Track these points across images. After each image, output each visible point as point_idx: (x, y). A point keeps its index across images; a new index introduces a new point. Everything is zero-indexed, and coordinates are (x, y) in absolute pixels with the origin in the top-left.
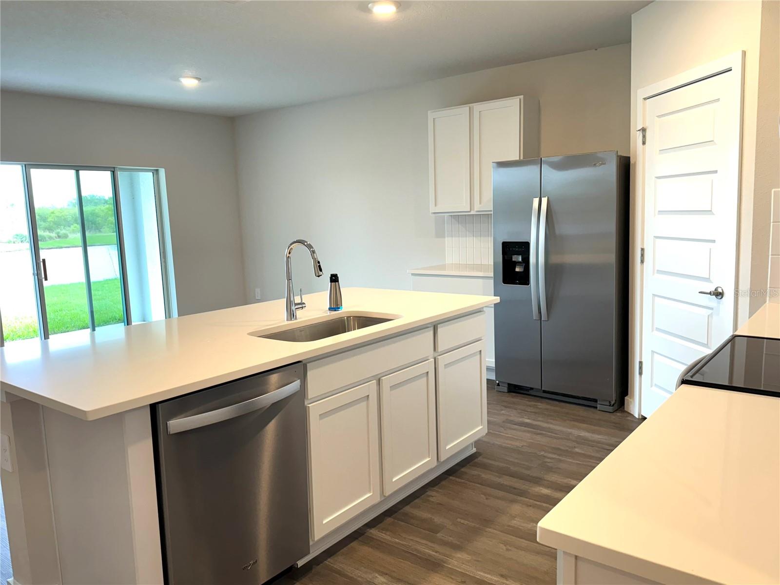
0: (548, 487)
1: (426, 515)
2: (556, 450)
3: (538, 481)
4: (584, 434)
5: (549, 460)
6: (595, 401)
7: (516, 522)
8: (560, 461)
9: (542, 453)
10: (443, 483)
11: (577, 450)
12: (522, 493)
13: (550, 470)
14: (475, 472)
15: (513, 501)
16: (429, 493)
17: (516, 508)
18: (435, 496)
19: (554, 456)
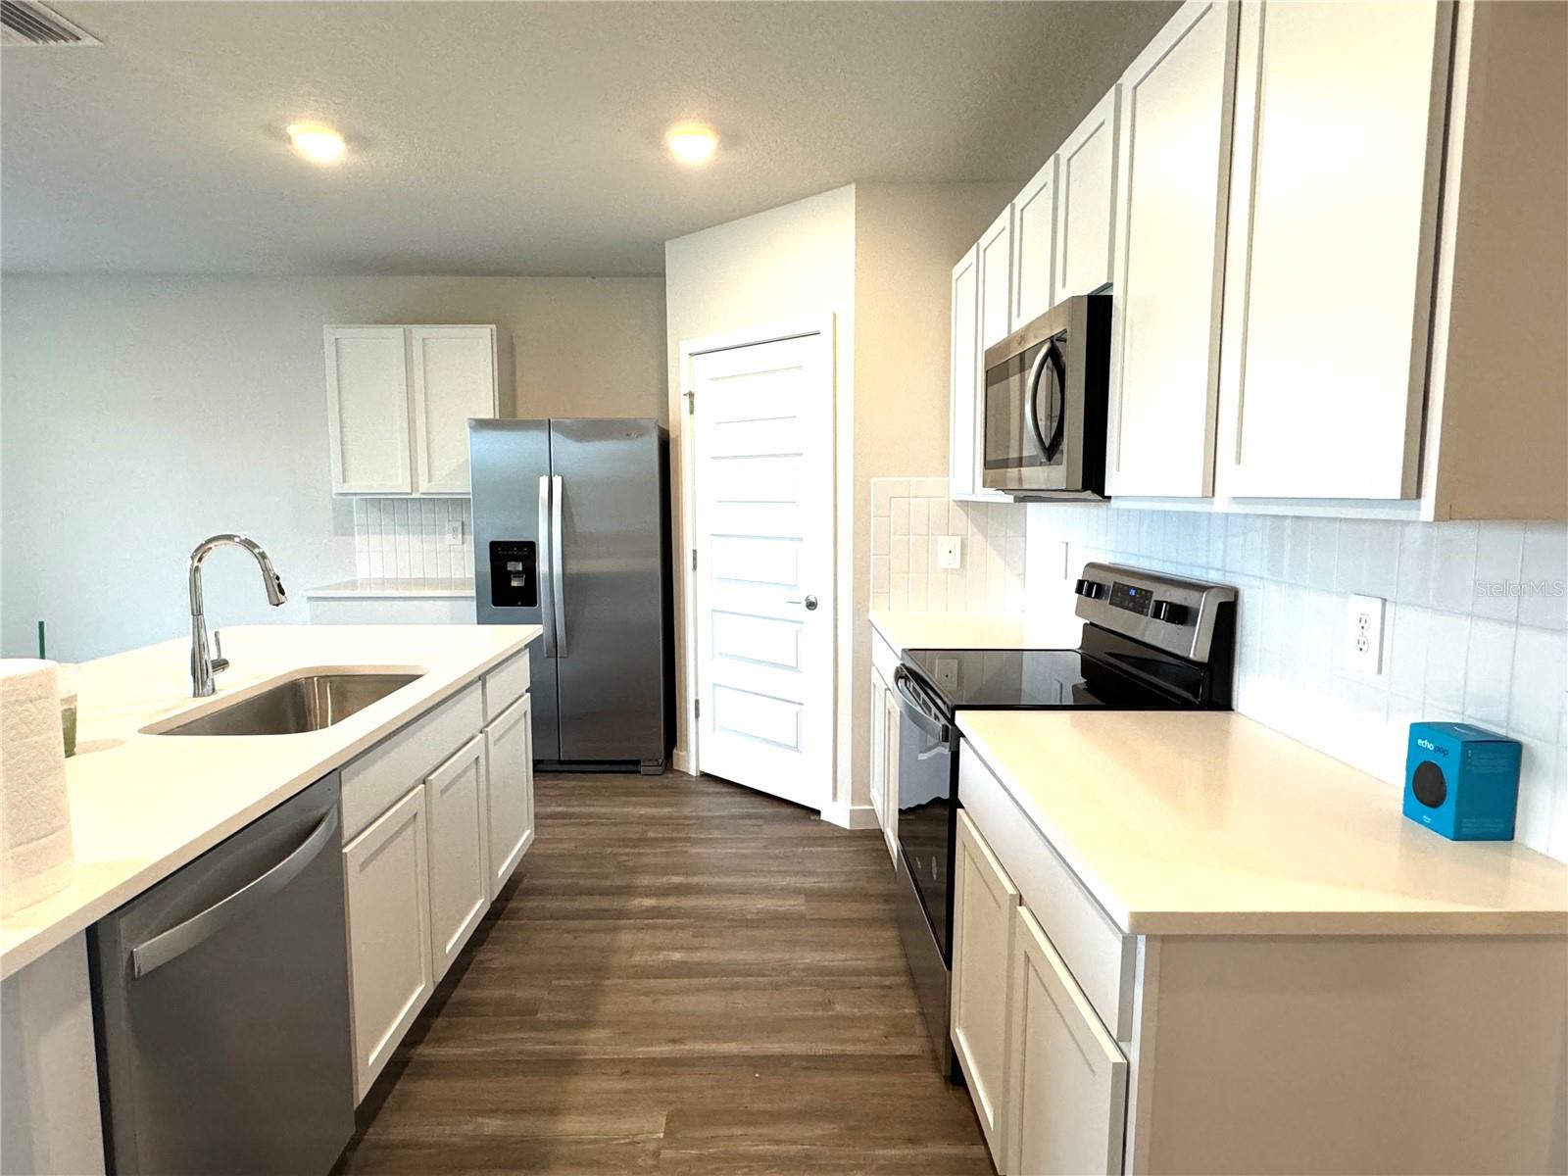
0: (648, 895)
1: (498, 993)
2: (626, 842)
3: (628, 891)
4: (643, 811)
5: (626, 858)
6: (637, 762)
7: (637, 959)
8: (640, 854)
9: (609, 850)
10: (492, 934)
11: (651, 835)
12: (621, 914)
13: (634, 871)
14: (530, 904)
15: (615, 930)
16: (480, 957)
17: (626, 938)
18: (494, 957)
19: (627, 850)
